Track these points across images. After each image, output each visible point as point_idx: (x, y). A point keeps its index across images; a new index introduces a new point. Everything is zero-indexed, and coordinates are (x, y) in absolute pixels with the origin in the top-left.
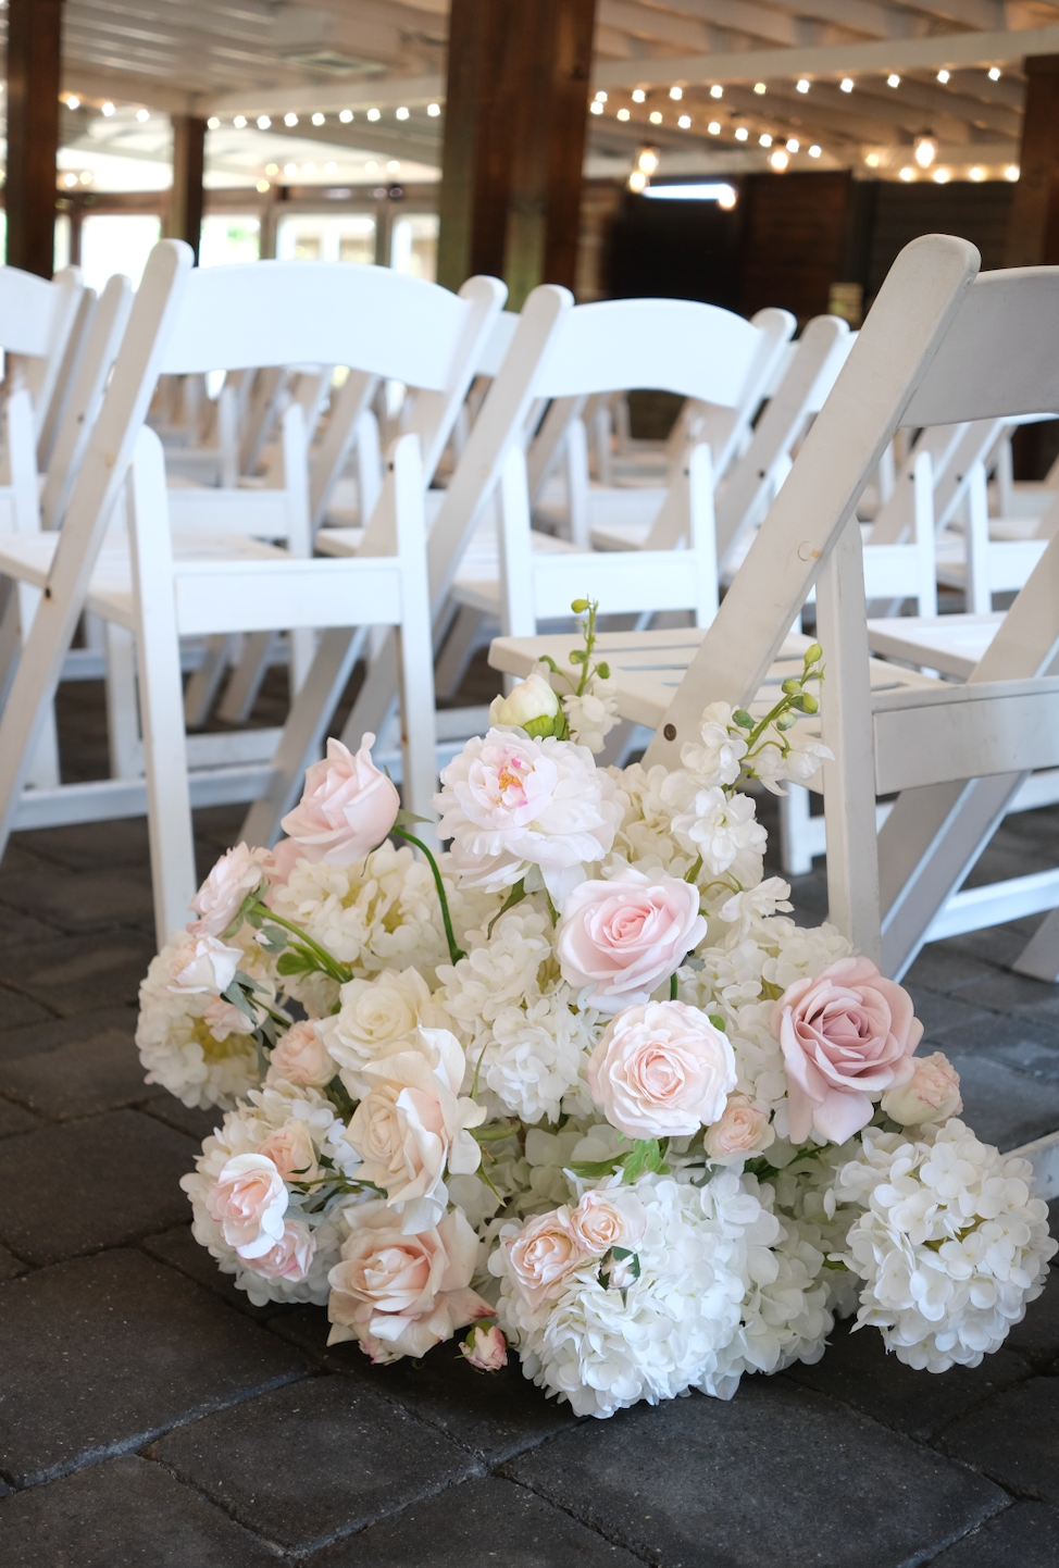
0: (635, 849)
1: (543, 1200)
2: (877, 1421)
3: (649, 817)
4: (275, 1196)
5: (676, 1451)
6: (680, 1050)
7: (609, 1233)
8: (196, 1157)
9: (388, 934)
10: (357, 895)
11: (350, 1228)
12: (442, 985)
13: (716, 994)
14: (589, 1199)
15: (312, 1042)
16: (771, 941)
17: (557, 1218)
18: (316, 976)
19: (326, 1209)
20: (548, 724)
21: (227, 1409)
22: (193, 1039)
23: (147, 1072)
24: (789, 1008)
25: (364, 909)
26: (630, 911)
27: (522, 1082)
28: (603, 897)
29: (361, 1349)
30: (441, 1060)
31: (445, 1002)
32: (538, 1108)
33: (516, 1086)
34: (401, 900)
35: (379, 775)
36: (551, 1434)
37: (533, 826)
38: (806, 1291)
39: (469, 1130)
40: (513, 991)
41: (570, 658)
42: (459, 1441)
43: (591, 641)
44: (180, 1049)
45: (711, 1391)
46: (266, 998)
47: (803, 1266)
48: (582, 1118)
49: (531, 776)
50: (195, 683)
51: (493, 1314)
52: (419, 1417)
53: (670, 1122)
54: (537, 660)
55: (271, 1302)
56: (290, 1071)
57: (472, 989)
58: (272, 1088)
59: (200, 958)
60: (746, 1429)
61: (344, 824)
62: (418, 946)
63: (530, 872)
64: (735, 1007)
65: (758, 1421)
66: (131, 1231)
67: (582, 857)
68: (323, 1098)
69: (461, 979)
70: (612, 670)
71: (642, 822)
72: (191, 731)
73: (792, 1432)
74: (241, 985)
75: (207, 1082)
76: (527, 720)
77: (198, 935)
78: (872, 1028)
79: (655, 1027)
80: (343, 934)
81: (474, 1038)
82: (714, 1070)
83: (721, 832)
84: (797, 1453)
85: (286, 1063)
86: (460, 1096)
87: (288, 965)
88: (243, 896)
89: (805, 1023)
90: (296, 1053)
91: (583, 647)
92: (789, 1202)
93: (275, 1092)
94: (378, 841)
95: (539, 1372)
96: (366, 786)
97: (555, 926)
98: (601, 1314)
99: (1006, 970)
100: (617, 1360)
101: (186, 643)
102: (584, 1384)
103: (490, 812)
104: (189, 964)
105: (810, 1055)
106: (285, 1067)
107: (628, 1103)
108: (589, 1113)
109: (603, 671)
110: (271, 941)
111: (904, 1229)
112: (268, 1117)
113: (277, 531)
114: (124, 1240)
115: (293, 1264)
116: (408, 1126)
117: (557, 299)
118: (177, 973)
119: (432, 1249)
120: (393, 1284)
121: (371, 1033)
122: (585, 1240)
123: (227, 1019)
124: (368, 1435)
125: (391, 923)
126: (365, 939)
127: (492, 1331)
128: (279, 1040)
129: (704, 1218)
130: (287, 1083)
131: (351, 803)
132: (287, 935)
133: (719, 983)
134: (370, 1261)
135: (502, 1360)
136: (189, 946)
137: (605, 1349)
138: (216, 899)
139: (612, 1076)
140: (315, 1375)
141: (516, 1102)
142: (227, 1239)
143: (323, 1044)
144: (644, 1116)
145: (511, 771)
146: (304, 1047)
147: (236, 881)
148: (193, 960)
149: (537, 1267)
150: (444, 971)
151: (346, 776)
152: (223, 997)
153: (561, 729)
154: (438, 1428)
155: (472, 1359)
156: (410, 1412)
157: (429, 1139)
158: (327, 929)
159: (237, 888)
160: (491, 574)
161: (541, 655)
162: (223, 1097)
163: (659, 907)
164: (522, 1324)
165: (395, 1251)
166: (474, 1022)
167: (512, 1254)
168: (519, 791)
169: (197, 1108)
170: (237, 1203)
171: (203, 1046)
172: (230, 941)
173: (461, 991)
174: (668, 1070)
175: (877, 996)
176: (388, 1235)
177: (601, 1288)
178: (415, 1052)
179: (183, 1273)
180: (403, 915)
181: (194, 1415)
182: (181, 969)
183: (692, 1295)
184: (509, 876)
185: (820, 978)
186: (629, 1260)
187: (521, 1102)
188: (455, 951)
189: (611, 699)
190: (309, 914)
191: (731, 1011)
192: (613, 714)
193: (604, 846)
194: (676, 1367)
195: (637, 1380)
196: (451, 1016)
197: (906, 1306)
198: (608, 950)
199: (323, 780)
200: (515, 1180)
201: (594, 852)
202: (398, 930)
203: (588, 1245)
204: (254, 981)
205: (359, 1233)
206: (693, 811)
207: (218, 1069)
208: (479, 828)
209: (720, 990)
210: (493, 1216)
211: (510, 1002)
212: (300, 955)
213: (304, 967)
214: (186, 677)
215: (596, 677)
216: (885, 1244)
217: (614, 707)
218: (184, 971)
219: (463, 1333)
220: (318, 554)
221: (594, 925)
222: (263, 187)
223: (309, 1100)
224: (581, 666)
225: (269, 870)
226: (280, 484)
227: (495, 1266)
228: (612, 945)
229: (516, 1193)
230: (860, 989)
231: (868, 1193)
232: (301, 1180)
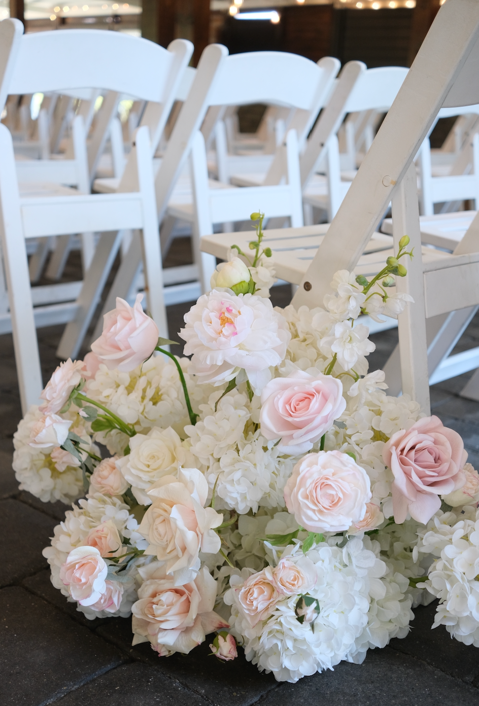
0: (294, 354)
1: (249, 554)
2: (443, 671)
3: (301, 336)
4: (100, 571)
5: (336, 700)
6: (340, 480)
7: (296, 583)
8: (50, 538)
9: (154, 406)
10: (135, 385)
11: (143, 580)
12: (188, 437)
13: (347, 438)
14: (283, 563)
15: (114, 471)
16: (375, 405)
17: (265, 575)
18: (114, 432)
19: (127, 568)
20: (245, 286)
21: (77, 689)
22: (45, 466)
23: (19, 483)
24: (394, 448)
25: (140, 393)
26: (301, 396)
27: (238, 493)
28: (285, 387)
29: (152, 648)
30: (195, 488)
31: (191, 447)
32: (247, 506)
33: (235, 495)
34: (160, 386)
35: (147, 318)
36: (263, 693)
37: (241, 347)
38: (400, 601)
39: (214, 529)
40: (231, 441)
41: (250, 246)
42: (213, 702)
43: (260, 236)
44: (38, 471)
45: (351, 660)
46: (87, 445)
47: (398, 586)
48: (270, 508)
49: (239, 317)
50: (33, 260)
51: (228, 627)
52: (187, 687)
53: (335, 523)
54: (230, 248)
55: (97, 618)
56: (103, 487)
57: (206, 439)
58: (93, 498)
59: (47, 427)
60: (372, 682)
61: (128, 347)
62: (171, 412)
63: (240, 374)
64: (358, 445)
65: (378, 677)
66: (16, 576)
67: (270, 364)
68: (122, 503)
69: (199, 433)
70: (273, 253)
71: (297, 339)
72: (34, 285)
73: (398, 683)
74: (72, 440)
75: (54, 488)
76: (233, 284)
77: (46, 413)
78: (441, 457)
79: (324, 467)
80: (129, 407)
81: (208, 467)
82: (359, 491)
83: (349, 346)
84: (403, 697)
85: (100, 483)
86: (205, 508)
87: (98, 425)
88: (71, 390)
89: (403, 456)
90: (106, 478)
91: (256, 238)
92: (387, 548)
93: (94, 500)
94: (149, 356)
95: (255, 656)
96: (140, 325)
97: (251, 400)
98: (293, 629)
99: (457, 396)
100: (302, 652)
101: (28, 241)
102: (283, 667)
103: (216, 339)
104: (42, 431)
105: (408, 475)
106: (99, 486)
107: (310, 513)
108: (275, 506)
109: (268, 253)
110: (88, 415)
111: (462, 570)
112: (91, 515)
113: (73, 181)
114: (12, 582)
115: (111, 602)
116: (177, 527)
117: (220, 51)
118: (35, 436)
119: (190, 590)
120: (170, 613)
121: (148, 466)
122: (282, 587)
123: (65, 459)
124: (160, 702)
125: (155, 401)
126: (141, 410)
127: (228, 638)
128: (95, 469)
129: (346, 566)
130: (101, 495)
131: (132, 335)
132: (97, 411)
133: (349, 432)
134: (155, 600)
135: (235, 654)
136: (41, 420)
137: (294, 647)
138: (55, 392)
139: (300, 498)
140: (126, 663)
141: (234, 503)
142: (73, 596)
143: (121, 473)
144: (320, 520)
145: (227, 315)
146: (110, 474)
147: (66, 381)
148: (43, 428)
149: (255, 603)
150: (189, 429)
151: (128, 319)
152: (62, 447)
153: (251, 288)
154: (200, 694)
155: (218, 655)
156: (182, 684)
157: (190, 535)
158: (119, 405)
159: (67, 386)
160: (188, 200)
161: (232, 245)
162: (63, 497)
163: (319, 392)
164: (246, 634)
165: (169, 593)
166: (209, 459)
167: (239, 596)
168: (232, 327)
169: (49, 502)
170: (78, 575)
171: (50, 469)
172: (64, 415)
173: (200, 440)
174: (333, 492)
175: (443, 438)
176: (167, 585)
177: (299, 623)
178: (179, 483)
179: (46, 601)
180: (162, 395)
181: (59, 695)
182: (37, 434)
183: (342, 612)
184: (228, 376)
185: (410, 429)
186: (314, 605)
187: (237, 503)
188: (192, 415)
189: (273, 268)
190: (108, 396)
191: (356, 448)
192: (273, 277)
193: (281, 355)
194: (335, 653)
195: (315, 663)
196: (194, 455)
197: (466, 614)
198: (290, 419)
199: (115, 322)
200: (232, 543)
201: (276, 361)
202: (159, 404)
203: (284, 589)
204: (79, 437)
205: (148, 582)
206: (334, 335)
207: (59, 481)
208: (209, 349)
209: (350, 437)
210: (222, 565)
211: (229, 447)
212: (104, 420)
213: (107, 427)
214: (29, 257)
215: (264, 256)
216: (451, 578)
217: (274, 272)
218: (39, 435)
219: (211, 638)
220: (94, 192)
221: (280, 405)
222: (53, 18)
223: (114, 504)
224: (255, 250)
225: (85, 373)
226: (72, 157)
227: (227, 598)
228: (291, 415)
229: (233, 550)
230: (433, 434)
231: (440, 549)
232: (113, 556)
